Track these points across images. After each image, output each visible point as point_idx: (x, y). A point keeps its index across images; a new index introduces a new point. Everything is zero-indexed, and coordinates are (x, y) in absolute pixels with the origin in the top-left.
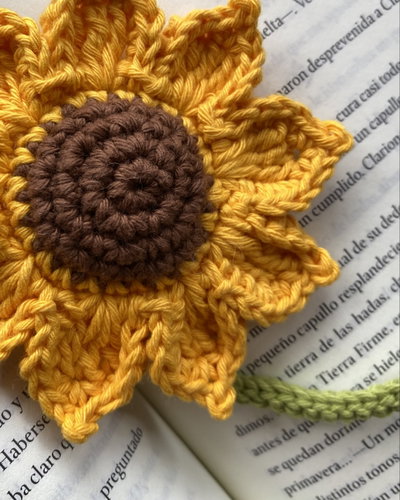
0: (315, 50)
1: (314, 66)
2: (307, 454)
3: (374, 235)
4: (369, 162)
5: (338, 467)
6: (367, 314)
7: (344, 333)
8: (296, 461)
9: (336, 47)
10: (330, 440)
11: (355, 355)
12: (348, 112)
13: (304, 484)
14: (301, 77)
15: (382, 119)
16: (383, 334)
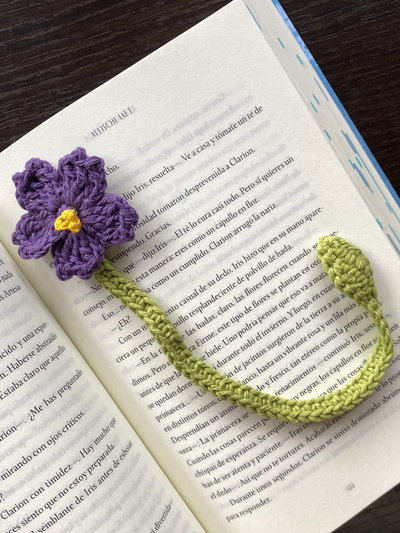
0: (190, 184)
1: (188, 193)
2: (169, 397)
3: (212, 283)
4: (213, 246)
5: (184, 406)
6: (204, 324)
7: (190, 333)
8: (162, 401)
9: (202, 183)
10: (180, 390)
11: (195, 345)
12: (204, 218)
13: (166, 414)
14: (181, 198)
15: (223, 224)
16: (211, 336)
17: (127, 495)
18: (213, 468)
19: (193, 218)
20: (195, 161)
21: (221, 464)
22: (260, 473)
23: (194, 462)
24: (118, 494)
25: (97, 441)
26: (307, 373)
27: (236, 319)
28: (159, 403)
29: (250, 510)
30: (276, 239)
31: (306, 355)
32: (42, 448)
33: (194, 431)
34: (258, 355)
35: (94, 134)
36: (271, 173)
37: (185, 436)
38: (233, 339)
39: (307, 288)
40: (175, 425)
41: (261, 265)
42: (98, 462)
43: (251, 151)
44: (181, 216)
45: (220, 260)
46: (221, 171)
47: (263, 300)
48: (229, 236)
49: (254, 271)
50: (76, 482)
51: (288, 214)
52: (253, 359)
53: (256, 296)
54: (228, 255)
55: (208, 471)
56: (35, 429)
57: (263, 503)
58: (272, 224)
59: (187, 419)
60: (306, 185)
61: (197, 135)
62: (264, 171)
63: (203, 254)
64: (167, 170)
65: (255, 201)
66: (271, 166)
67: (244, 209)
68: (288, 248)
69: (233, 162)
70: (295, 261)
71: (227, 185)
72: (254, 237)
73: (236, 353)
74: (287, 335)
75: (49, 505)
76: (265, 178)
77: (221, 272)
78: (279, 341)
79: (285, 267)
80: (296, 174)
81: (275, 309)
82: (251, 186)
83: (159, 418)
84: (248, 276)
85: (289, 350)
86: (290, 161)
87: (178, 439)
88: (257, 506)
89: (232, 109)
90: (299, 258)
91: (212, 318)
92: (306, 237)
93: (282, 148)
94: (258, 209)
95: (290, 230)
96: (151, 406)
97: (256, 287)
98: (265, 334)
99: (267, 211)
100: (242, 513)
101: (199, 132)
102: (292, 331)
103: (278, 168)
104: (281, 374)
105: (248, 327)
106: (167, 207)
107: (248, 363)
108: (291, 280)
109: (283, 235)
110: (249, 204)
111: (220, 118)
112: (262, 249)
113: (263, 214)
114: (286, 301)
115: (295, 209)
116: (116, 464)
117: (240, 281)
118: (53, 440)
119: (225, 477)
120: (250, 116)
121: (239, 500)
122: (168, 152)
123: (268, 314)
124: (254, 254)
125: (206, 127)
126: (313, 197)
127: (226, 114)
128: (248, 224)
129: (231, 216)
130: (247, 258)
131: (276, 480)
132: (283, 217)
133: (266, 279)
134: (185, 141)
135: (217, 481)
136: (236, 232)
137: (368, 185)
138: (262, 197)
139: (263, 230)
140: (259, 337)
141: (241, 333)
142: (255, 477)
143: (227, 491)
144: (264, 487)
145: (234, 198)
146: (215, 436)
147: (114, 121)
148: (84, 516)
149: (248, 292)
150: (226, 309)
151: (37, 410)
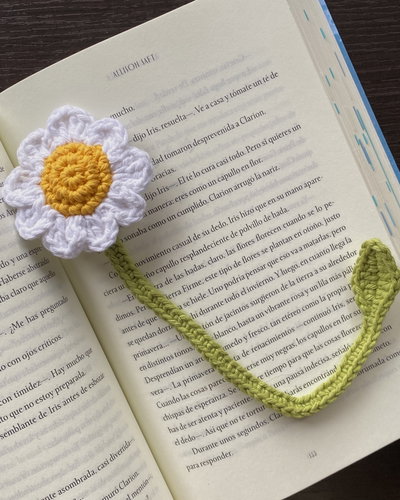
0: (199, 136)
1: (196, 143)
2: (149, 336)
3: (206, 233)
4: (212, 197)
5: (162, 347)
6: (193, 271)
7: (179, 278)
8: (142, 339)
9: (211, 136)
10: (161, 331)
11: (182, 290)
12: (208, 170)
13: (144, 353)
14: (189, 147)
15: (225, 178)
16: (198, 284)
17: (89, 422)
18: (181, 413)
19: (198, 168)
20: (207, 114)
21: (189, 410)
22: (225, 425)
23: (164, 405)
24: (81, 418)
25: (69, 366)
26: (285, 334)
27: (225, 271)
28: (138, 341)
29: (210, 462)
30: (273, 201)
31: (287, 317)
32: (17, 360)
33: (168, 374)
34: (240, 310)
35: (115, 75)
36: (279, 136)
37: (158, 378)
38: (218, 289)
39: (297, 252)
40: (150, 365)
41: (256, 223)
42: (67, 385)
43: (261, 113)
44: (186, 165)
45: (217, 212)
46: (230, 128)
47: (253, 257)
48: (229, 191)
49: (248, 228)
50: (43, 398)
51: (288, 178)
52: (236, 312)
53: (247, 252)
54: (226, 208)
55: (176, 415)
56: (13, 342)
57: (224, 456)
58: (273, 185)
59: (163, 360)
60: (309, 153)
61: (212, 90)
62: (271, 133)
63: (202, 203)
64: (179, 118)
65: (259, 161)
66: (278, 129)
67: (247, 167)
68: (283, 211)
69: (243, 120)
70: (289, 224)
71: (234, 142)
72: (253, 195)
73: (219, 304)
74: (271, 294)
75: (14, 415)
76: (272, 140)
77: (216, 224)
78: (263, 299)
79: (279, 228)
80: (302, 141)
81: (263, 267)
82: (257, 146)
83: (136, 356)
84: (242, 232)
85: (271, 309)
86: (297, 127)
87: (151, 380)
88: (218, 459)
89: (250, 71)
90: (293, 222)
91: (201, 267)
92: (303, 203)
93: (292, 114)
94: (260, 168)
95: (288, 193)
96: (130, 344)
97: (248, 244)
98: (250, 290)
99: (269, 172)
100: (203, 464)
101: (216, 88)
102: (277, 291)
103: (285, 133)
104: (260, 331)
105: (235, 281)
106: (174, 154)
107: (229, 315)
108: (282, 242)
109: (281, 197)
110: (253, 163)
111: (237, 78)
112: (259, 208)
113: (264, 174)
114: (275, 261)
115: (296, 174)
116: (84, 390)
117: (234, 235)
118: (27, 355)
119: (190, 425)
120: (266, 80)
121: (201, 450)
122: (183, 102)
123: (255, 271)
124: (251, 211)
125: (223, 83)
126: (314, 166)
127: (244, 74)
128: (249, 182)
129: (234, 172)
130: (244, 215)
131: (240, 435)
132: (284, 181)
133: (259, 238)
134: (200, 94)
135: (183, 427)
136: (237, 188)
137: (370, 162)
138: (266, 158)
139: (263, 190)
140: (244, 292)
141: (227, 285)
142: (220, 428)
143: (191, 439)
144: (228, 440)
145: (239, 155)
146: (187, 381)
147: (136, 65)
148: (44, 431)
149: (240, 247)
150: (216, 260)
151: (19, 325)
